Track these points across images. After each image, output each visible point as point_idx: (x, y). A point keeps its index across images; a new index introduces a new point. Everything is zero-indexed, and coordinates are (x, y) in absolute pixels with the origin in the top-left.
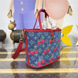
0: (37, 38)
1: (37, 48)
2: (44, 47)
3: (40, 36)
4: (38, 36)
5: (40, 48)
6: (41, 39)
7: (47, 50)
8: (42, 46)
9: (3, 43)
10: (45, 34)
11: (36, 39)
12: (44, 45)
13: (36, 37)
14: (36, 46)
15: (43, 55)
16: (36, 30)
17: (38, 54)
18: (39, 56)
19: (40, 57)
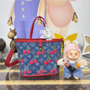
0: (23, 48)
1: (22, 57)
2: (29, 58)
3: (25, 46)
4: (24, 46)
5: (26, 58)
6: (27, 49)
7: (33, 61)
8: (28, 56)
9: (2, 52)
10: (32, 44)
11: (21, 49)
12: (29, 55)
13: (21, 47)
14: (22, 55)
15: (29, 65)
16: (21, 40)
17: (23, 64)
18: (24, 65)
19: (26, 66)
